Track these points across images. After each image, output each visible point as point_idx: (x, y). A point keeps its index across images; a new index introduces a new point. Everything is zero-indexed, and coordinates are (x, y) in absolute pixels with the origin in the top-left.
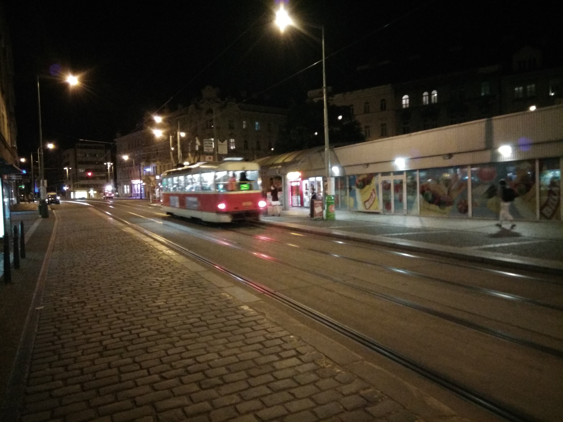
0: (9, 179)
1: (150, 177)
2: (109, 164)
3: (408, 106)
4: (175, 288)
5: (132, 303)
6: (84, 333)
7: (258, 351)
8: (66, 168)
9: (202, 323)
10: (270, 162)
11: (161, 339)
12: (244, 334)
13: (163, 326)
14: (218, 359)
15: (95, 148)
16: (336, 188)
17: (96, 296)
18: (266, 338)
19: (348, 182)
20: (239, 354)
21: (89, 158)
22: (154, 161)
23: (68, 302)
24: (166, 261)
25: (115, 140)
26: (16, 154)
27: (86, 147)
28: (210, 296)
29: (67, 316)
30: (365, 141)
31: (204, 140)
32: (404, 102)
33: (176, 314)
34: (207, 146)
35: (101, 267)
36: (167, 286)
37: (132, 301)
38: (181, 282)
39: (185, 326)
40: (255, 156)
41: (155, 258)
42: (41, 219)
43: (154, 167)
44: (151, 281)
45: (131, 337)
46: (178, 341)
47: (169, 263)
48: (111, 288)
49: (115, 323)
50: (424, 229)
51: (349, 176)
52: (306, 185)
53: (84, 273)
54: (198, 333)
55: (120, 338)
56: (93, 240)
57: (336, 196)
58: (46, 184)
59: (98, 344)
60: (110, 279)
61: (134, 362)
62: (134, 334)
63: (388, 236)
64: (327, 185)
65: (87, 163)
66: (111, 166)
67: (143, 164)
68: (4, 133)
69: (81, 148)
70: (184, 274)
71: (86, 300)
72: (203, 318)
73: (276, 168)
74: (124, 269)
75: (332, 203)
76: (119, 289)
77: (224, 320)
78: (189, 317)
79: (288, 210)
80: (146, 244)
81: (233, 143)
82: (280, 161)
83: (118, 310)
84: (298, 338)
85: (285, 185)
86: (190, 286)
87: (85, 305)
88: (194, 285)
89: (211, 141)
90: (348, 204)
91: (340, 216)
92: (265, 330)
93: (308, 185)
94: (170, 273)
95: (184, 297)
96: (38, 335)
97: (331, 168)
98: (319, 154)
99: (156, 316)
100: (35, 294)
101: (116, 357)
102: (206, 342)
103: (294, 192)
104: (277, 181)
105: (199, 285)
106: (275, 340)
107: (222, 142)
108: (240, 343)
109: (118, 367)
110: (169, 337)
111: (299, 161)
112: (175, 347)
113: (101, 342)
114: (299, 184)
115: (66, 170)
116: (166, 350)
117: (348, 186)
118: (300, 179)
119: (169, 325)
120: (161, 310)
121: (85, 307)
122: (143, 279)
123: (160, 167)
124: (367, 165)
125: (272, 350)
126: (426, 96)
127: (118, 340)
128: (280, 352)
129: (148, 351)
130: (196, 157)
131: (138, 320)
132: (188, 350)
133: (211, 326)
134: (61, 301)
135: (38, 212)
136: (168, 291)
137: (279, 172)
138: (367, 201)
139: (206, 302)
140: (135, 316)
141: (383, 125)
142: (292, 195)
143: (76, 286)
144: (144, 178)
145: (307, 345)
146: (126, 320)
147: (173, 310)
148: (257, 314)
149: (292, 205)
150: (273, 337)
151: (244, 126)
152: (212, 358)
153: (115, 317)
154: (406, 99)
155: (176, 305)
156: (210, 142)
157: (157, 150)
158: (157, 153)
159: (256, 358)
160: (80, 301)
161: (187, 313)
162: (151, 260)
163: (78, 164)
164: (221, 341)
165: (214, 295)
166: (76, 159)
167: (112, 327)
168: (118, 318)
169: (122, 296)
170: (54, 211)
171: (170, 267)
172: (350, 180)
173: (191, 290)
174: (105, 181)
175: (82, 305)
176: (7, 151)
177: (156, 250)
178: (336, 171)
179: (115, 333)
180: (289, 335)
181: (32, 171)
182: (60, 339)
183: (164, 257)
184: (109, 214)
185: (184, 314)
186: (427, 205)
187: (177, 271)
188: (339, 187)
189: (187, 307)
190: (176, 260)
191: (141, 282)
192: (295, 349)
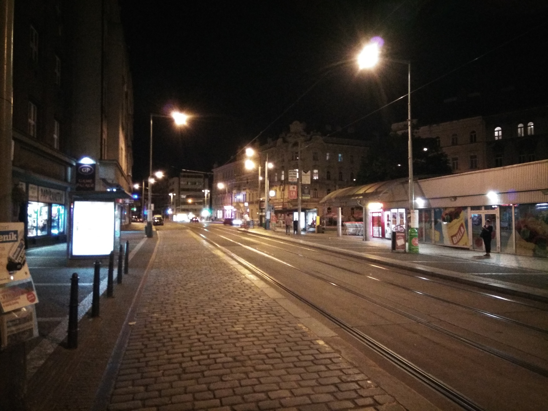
0: (124, 203)
1: (239, 204)
2: (207, 192)
3: (500, 138)
4: (254, 314)
5: (213, 325)
6: (167, 353)
7: (332, 393)
8: (171, 194)
9: (276, 355)
10: (351, 193)
11: (236, 367)
12: (318, 372)
13: (238, 353)
14: (290, 397)
15: (196, 177)
16: (420, 221)
17: (182, 315)
18: (341, 380)
19: (433, 214)
20: (312, 394)
21: (190, 186)
22: (244, 190)
23: (157, 319)
24: (247, 285)
25: (212, 170)
26: (131, 181)
27: (188, 177)
28: (286, 326)
29: (155, 334)
30: (453, 174)
31: (289, 170)
32: (496, 134)
33: (252, 341)
34: (291, 177)
35: (190, 287)
36: (245, 311)
37: (213, 323)
38: (259, 309)
39: (259, 356)
40: (337, 187)
41: (238, 281)
42: (147, 238)
43: (244, 195)
44: (232, 304)
45: (209, 361)
46: (252, 372)
47: (250, 287)
48: (196, 308)
49: (195, 344)
50: (520, 270)
51: (435, 209)
52: (388, 216)
53: (175, 291)
54: (272, 365)
55: (199, 361)
56: (186, 260)
57: (420, 229)
58: (153, 208)
59: (177, 365)
60: (196, 299)
61: (209, 390)
62: (212, 358)
63: (479, 275)
64: (410, 218)
65: (188, 190)
66: (208, 193)
67: (234, 191)
68: (122, 163)
69: (184, 176)
70: (263, 300)
71: (173, 318)
72: (277, 350)
73: (357, 199)
74: (209, 290)
75: (415, 236)
76: (204, 310)
77: (297, 353)
78: (264, 346)
79: (369, 240)
80: (232, 267)
81: (316, 173)
82: (361, 192)
83: (200, 332)
84: (376, 385)
85: (366, 215)
86: (267, 313)
87: (172, 324)
88: (272, 312)
89: (296, 171)
90: (433, 238)
91: (424, 250)
92: (341, 370)
93: (390, 217)
94: (250, 297)
95: (261, 324)
96: (127, 350)
97: (415, 199)
98: (401, 186)
99: (233, 341)
100: (130, 309)
101: (193, 381)
102: (279, 376)
103: (375, 223)
104: (358, 211)
105: (275, 313)
106: (352, 384)
107: (306, 173)
108: (314, 383)
109: (193, 393)
110: (243, 366)
111: (380, 192)
112: (249, 378)
113: (181, 363)
114: (380, 215)
115: (170, 196)
116: (239, 380)
117: (433, 219)
118: (381, 210)
119: (245, 353)
120: (239, 336)
121: (172, 326)
122: (225, 301)
123: (250, 194)
124: (455, 198)
125: (347, 395)
126: (521, 128)
127: (196, 363)
128: (356, 398)
129: (223, 379)
130: (281, 186)
131: (217, 344)
132: (261, 383)
133: (284, 359)
134: (152, 317)
135: (144, 232)
136: (246, 316)
137: (360, 203)
138: (455, 235)
139: (281, 332)
140: (214, 340)
141: (472, 157)
142: (373, 226)
143: (167, 303)
144: (235, 205)
145: (385, 394)
146: (206, 343)
147: (249, 337)
148: (333, 351)
149: (373, 235)
150: (349, 379)
151: (328, 158)
152: (284, 395)
153: (196, 339)
154: (498, 131)
155: (252, 332)
156: (294, 173)
157: (247, 180)
158: (248, 182)
159: (329, 402)
160: (168, 318)
161: (263, 342)
162: (234, 283)
163: (181, 190)
164: (294, 377)
165: (290, 325)
166: (179, 187)
167: (193, 349)
168: (199, 340)
169: (204, 317)
170: (158, 232)
171: (251, 292)
172: (435, 212)
173: (268, 317)
174: (202, 206)
175: (169, 323)
176: (123, 178)
177: (239, 273)
178: (420, 203)
179: (194, 356)
180: (367, 380)
181: (143, 195)
182: (145, 357)
183: (247, 282)
184: (204, 236)
185: (259, 342)
186: (524, 243)
187: (257, 296)
188: (424, 219)
189: (264, 336)
190: (257, 285)
191: (223, 305)
192: (372, 397)
